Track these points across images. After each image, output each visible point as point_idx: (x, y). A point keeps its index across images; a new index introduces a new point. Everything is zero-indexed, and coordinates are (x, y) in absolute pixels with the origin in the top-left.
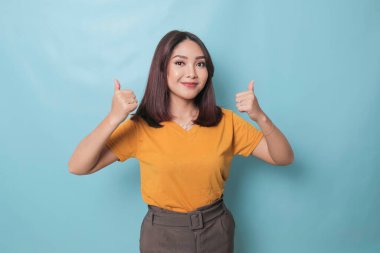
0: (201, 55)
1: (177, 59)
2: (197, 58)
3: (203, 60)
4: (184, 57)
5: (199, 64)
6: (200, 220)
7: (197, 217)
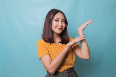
3: (64, 20)
6: (67, 74)
7: (66, 73)
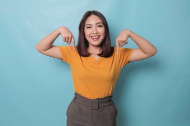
5: (99, 26)
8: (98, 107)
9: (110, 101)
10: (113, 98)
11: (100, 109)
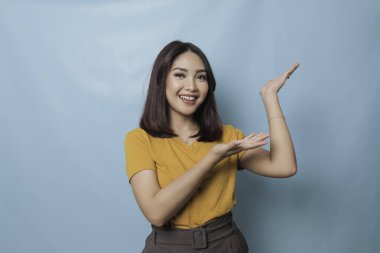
0: (203, 68)
1: (178, 71)
2: (198, 72)
3: (204, 73)
4: (184, 70)
5: (200, 77)
6: (204, 238)
7: (201, 234)
8: (208, 244)
9: (230, 224)
10: (235, 219)
11: (211, 246)
